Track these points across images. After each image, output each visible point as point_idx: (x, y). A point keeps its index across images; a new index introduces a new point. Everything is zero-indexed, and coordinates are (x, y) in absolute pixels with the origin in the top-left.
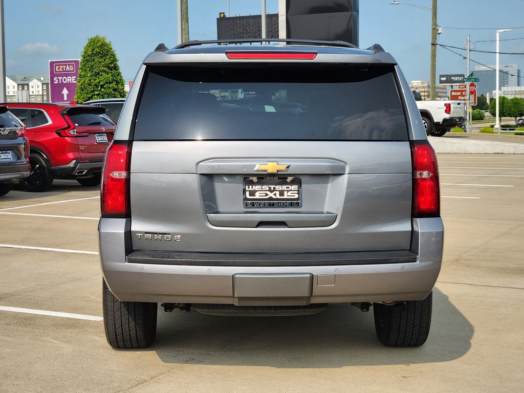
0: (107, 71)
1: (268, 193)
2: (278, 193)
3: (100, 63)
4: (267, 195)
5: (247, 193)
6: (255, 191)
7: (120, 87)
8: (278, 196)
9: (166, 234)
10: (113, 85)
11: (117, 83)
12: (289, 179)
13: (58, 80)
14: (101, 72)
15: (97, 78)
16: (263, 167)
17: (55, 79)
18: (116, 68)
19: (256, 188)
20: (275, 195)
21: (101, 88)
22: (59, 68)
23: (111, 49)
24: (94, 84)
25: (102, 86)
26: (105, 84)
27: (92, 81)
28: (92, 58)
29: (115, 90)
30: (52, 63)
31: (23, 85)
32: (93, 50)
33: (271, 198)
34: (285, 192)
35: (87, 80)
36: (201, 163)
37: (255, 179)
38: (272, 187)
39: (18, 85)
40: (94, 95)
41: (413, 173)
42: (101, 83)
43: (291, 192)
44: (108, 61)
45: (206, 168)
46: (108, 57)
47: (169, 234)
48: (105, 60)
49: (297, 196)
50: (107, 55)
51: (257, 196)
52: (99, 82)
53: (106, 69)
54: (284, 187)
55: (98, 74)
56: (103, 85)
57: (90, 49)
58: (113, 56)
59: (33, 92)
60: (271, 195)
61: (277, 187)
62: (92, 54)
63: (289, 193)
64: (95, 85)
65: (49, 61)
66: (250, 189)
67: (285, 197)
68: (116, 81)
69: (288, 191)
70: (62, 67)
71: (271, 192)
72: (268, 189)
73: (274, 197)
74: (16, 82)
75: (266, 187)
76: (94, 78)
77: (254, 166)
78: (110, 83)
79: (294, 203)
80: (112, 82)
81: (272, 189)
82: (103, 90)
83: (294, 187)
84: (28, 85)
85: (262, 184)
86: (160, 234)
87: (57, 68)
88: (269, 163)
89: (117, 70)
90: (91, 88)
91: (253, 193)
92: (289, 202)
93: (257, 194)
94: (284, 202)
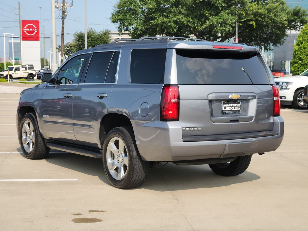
1: (230, 107)
2: (233, 107)
4: (230, 109)
8: (234, 109)
12: (237, 101)
16: (232, 97)
19: (226, 105)
33: (231, 110)
34: (236, 107)
36: (209, 95)
37: (226, 102)
38: (232, 105)
43: (237, 107)
45: (211, 97)
47: (196, 128)
49: (239, 109)
51: (227, 109)
54: (235, 105)
60: (231, 108)
61: (233, 105)
66: (224, 106)
67: (236, 109)
71: (231, 107)
72: (230, 106)
73: (232, 109)
75: (229, 105)
77: (229, 96)
79: (238, 112)
81: (232, 106)
83: (239, 105)
86: (193, 128)
91: (225, 108)
92: (237, 111)
93: (227, 108)
94: (235, 111)
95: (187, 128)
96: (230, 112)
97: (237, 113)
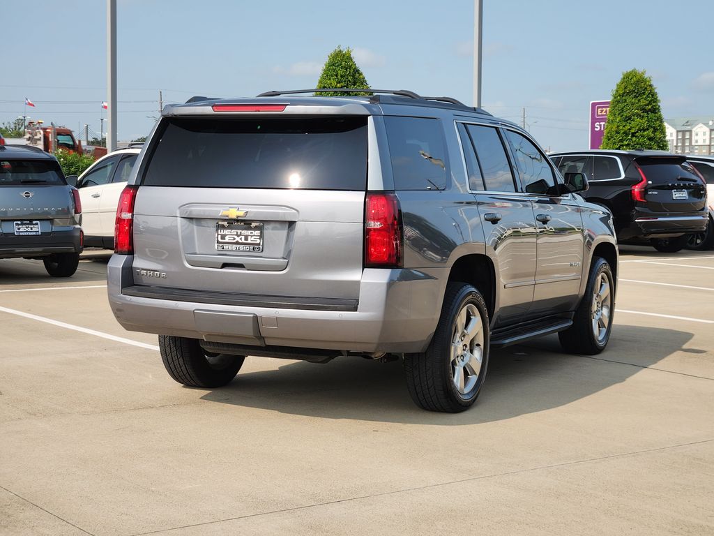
0: (642, 114)
1: (236, 237)
2: (243, 237)
3: (633, 104)
4: (234, 239)
5: (219, 236)
6: (226, 235)
7: (658, 134)
8: (243, 241)
9: (156, 271)
10: (650, 133)
11: (655, 130)
12: (253, 225)
13: (600, 125)
14: (634, 116)
15: (628, 124)
16: (225, 213)
17: (597, 125)
18: (655, 110)
19: (226, 232)
20: (241, 239)
21: (632, 137)
22: (602, 111)
23: (651, 86)
24: (622, 132)
25: (633, 135)
26: (637, 132)
27: (621, 127)
28: (624, 98)
29: (650, 139)
30: (594, 105)
31: (684, 132)
32: (625, 88)
33: (237, 243)
34: (249, 237)
35: (614, 127)
37: (226, 224)
38: (239, 231)
39: (678, 132)
40: (623, 146)
41: (364, 223)
42: (633, 131)
43: (254, 237)
44: (643, 102)
46: (645, 96)
47: (158, 272)
48: (639, 100)
49: (259, 241)
50: (644, 94)
52: (629, 129)
53: (640, 112)
54: (248, 233)
55: (630, 119)
56: (635, 133)
57: (623, 86)
58: (653, 95)
59: (697, 141)
60: (238, 239)
61: (243, 232)
62: (624, 93)
63: (253, 239)
64: (624, 133)
65: (591, 103)
66: (222, 233)
67: (249, 241)
68: (654, 128)
69: (252, 236)
70: (605, 109)
71: (238, 236)
73: (240, 241)
74: (675, 128)
75: (234, 232)
76: (624, 124)
77: (219, 211)
78: (644, 130)
79: (256, 248)
80: (648, 129)
81: (239, 234)
82: (634, 139)
83: (257, 233)
84: (690, 131)
85: (232, 229)
86: (152, 271)
87: (599, 111)
88: (231, 209)
89: (656, 113)
90: (619, 137)
91: (223, 237)
92: (252, 247)
93: (227, 238)
94: (247, 246)
95: (143, 269)
96: (234, 247)
97: (252, 249)
